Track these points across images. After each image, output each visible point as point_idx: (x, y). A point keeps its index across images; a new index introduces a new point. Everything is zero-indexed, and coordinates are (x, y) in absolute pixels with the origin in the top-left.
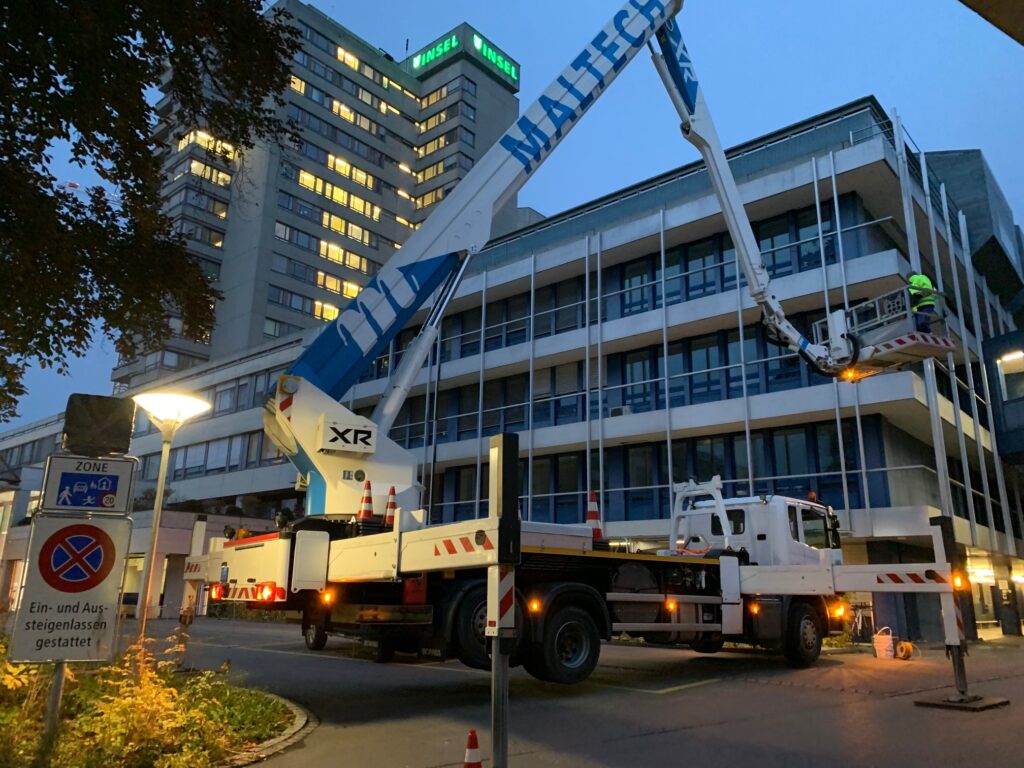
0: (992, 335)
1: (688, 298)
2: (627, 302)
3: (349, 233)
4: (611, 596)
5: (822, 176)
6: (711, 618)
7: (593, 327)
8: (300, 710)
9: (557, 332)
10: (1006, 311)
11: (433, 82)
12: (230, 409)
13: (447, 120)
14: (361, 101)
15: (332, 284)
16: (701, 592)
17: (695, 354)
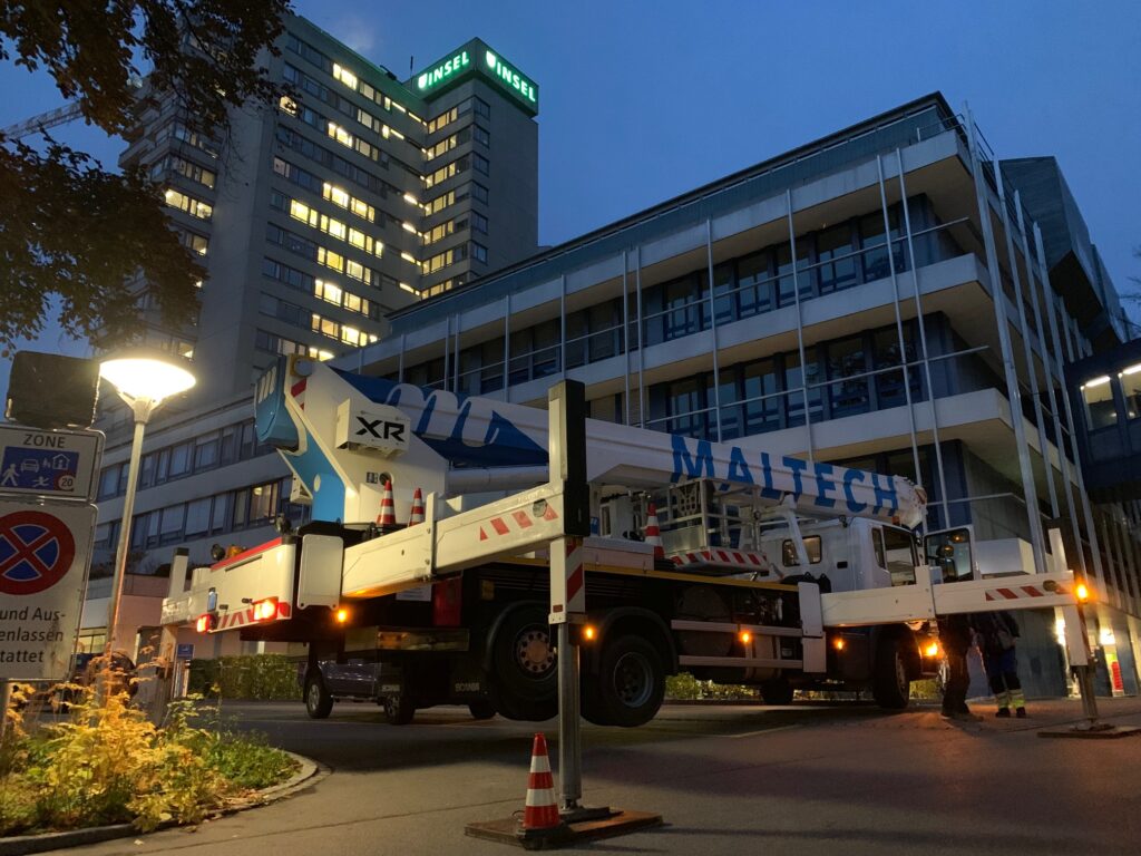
0: (1072, 360)
1: (739, 318)
2: (670, 326)
3: (348, 272)
4: (677, 624)
5: (889, 175)
6: (790, 654)
7: (633, 353)
8: (307, 760)
9: (591, 362)
10: (1085, 337)
11: (441, 103)
12: (213, 464)
13: (458, 144)
14: (360, 123)
15: (329, 328)
16: (778, 623)
17: (749, 382)
